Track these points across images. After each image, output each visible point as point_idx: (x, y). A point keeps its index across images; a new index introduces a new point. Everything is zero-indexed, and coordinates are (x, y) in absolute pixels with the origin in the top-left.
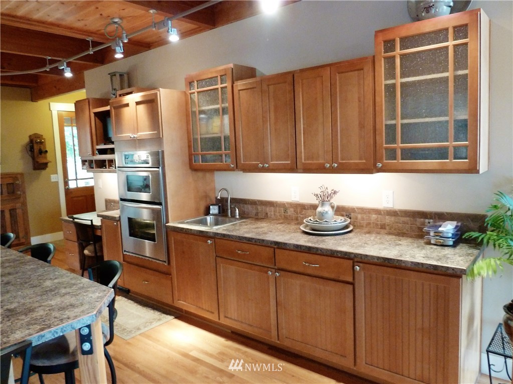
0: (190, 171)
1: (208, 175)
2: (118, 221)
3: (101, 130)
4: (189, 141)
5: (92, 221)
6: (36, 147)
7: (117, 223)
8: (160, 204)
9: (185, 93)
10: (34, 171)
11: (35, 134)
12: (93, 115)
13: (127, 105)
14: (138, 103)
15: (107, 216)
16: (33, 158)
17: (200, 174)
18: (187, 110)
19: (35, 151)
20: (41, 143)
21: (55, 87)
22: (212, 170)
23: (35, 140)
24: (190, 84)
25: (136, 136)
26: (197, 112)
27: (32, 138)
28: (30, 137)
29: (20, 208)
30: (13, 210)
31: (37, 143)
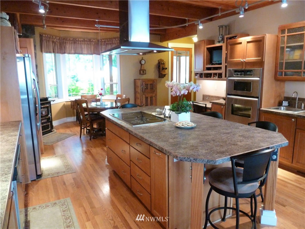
0: (274, 80)
1: (282, 83)
2: (224, 105)
3: (209, 57)
4: (276, 64)
5: (206, 105)
6: (161, 66)
7: (223, 107)
8: (257, 98)
9: (277, 36)
10: (159, 79)
11: (161, 59)
12: (206, 49)
13: (241, 43)
14: (248, 42)
15: (217, 103)
16: (159, 71)
17: (279, 83)
18: (277, 46)
19: (161, 68)
20: (164, 64)
21: (177, 34)
22: (284, 81)
23: (161, 62)
24: (283, 31)
25: (245, 60)
26: (285, 47)
27: (159, 61)
28: (158, 60)
29: (154, 96)
30: (151, 97)
31: (162, 64)
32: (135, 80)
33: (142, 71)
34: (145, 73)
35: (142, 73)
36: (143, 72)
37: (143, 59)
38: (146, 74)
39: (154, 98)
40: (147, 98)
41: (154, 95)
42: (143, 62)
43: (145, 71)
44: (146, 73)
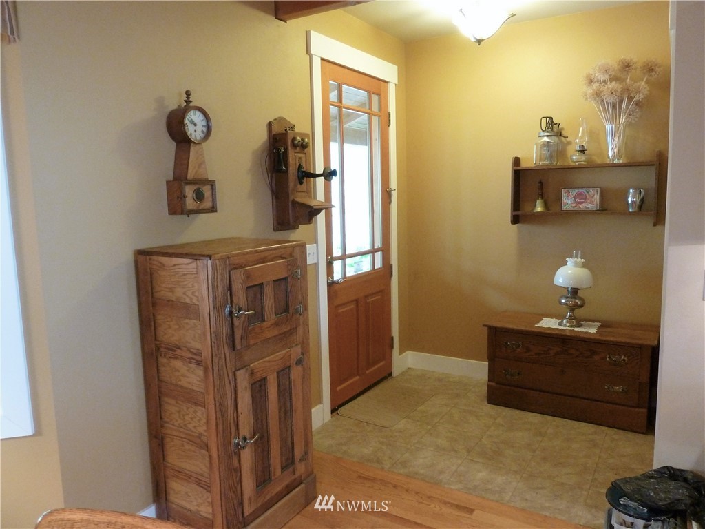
11: (282, 120)
23: (291, 135)
27: (276, 129)
28: (270, 124)
29: (300, 362)
30: (284, 373)
31: (295, 146)
32: (140, 253)
33: (189, 191)
34: (207, 204)
35: (190, 203)
36: (199, 196)
37: (188, 101)
38: (213, 209)
39: (296, 372)
40: (258, 387)
41: (296, 352)
42: (194, 125)
43: (206, 190)
44: (214, 201)
